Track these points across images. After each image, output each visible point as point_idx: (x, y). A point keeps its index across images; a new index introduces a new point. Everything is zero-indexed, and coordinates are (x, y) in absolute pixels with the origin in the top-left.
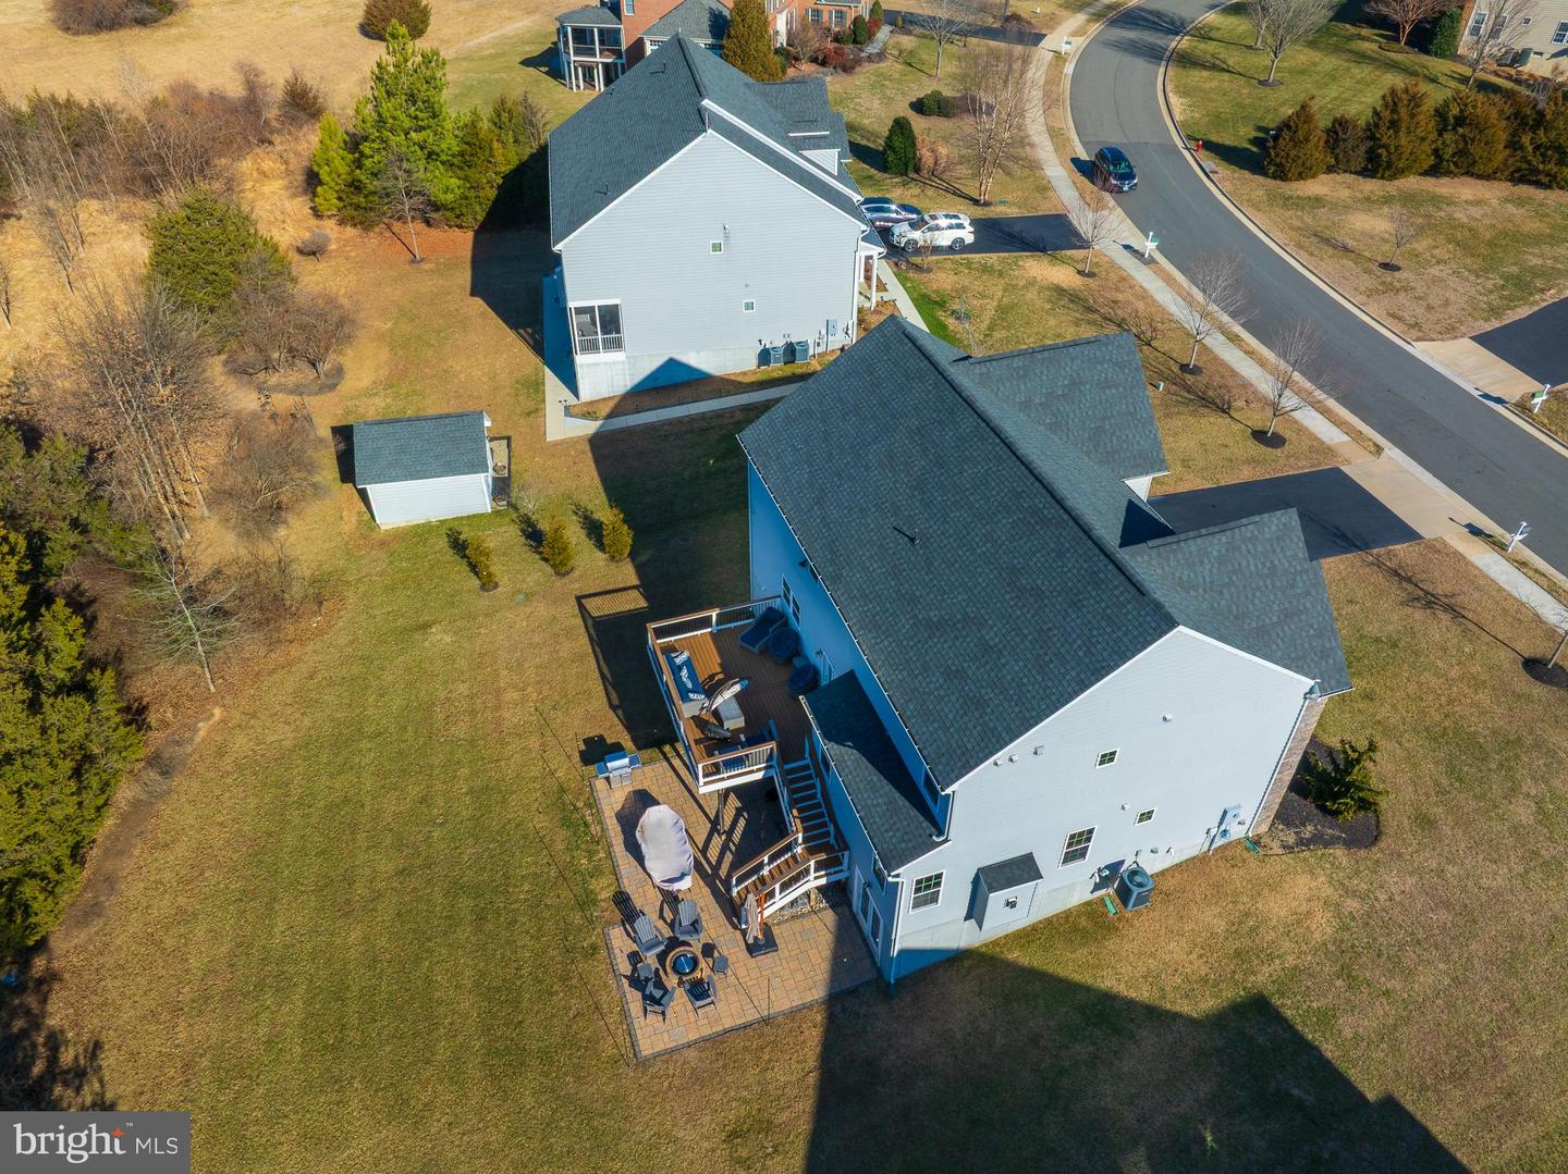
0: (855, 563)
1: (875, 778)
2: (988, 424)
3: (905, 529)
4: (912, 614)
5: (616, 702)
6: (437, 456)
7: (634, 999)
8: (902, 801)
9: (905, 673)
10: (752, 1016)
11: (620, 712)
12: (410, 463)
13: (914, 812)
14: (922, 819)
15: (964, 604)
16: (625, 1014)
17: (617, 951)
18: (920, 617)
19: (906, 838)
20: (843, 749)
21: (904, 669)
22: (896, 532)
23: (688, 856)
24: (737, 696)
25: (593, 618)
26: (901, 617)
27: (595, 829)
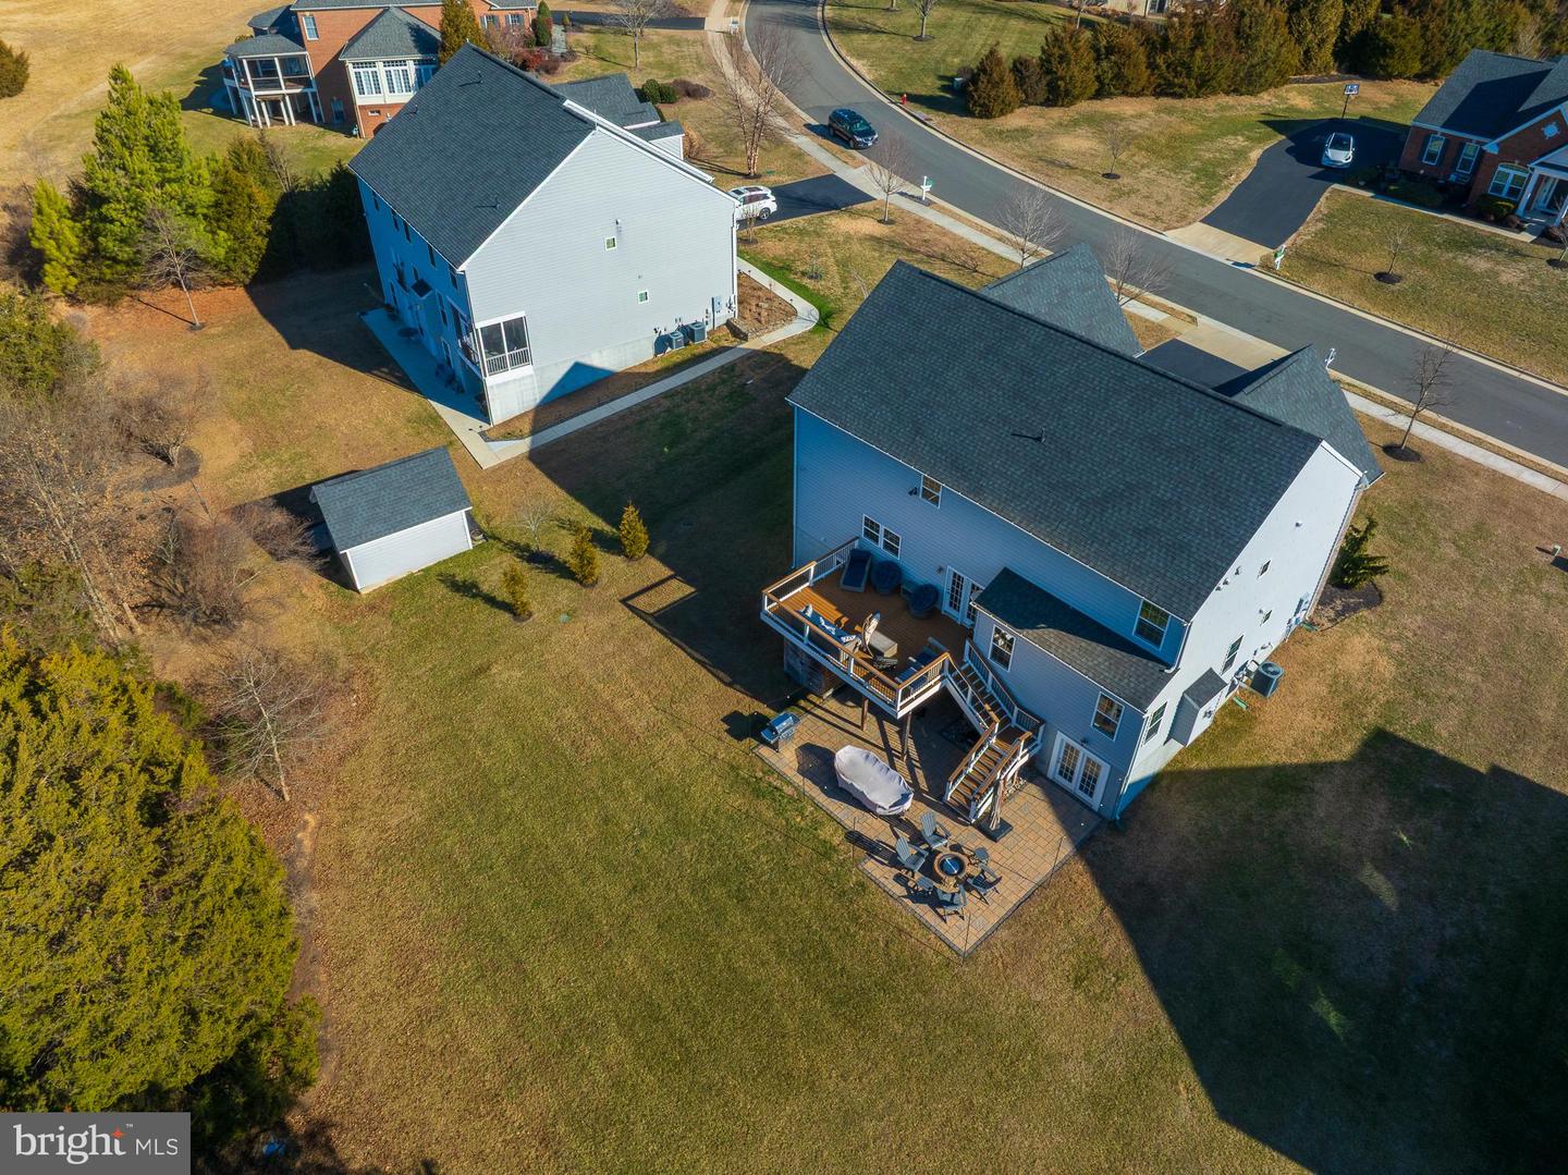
0: (990, 473)
1: (1083, 644)
2: (1057, 331)
3: (1024, 433)
4: (1074, 497)
5: (728, 680)
6: (414, 502)
7: (923, 910)
8: (1119, 654)
9: (1096, 545)
10: (1028, 887)
11: (738, 687)
12: (388, 515)
13: (1135, 659)
14: (1145, 661)
15: (1120, 476)
16: (926, 926)
17: (882, 880)
18: (1083, 497)
19: (1141, 679)
20: (1040, 631)
21: (1093, 542)
22: (1017, 438)
23: (897, 779)
24: (878, 629)
25: (652, 615)
26: (1065, 503)
27: (788, 790)
